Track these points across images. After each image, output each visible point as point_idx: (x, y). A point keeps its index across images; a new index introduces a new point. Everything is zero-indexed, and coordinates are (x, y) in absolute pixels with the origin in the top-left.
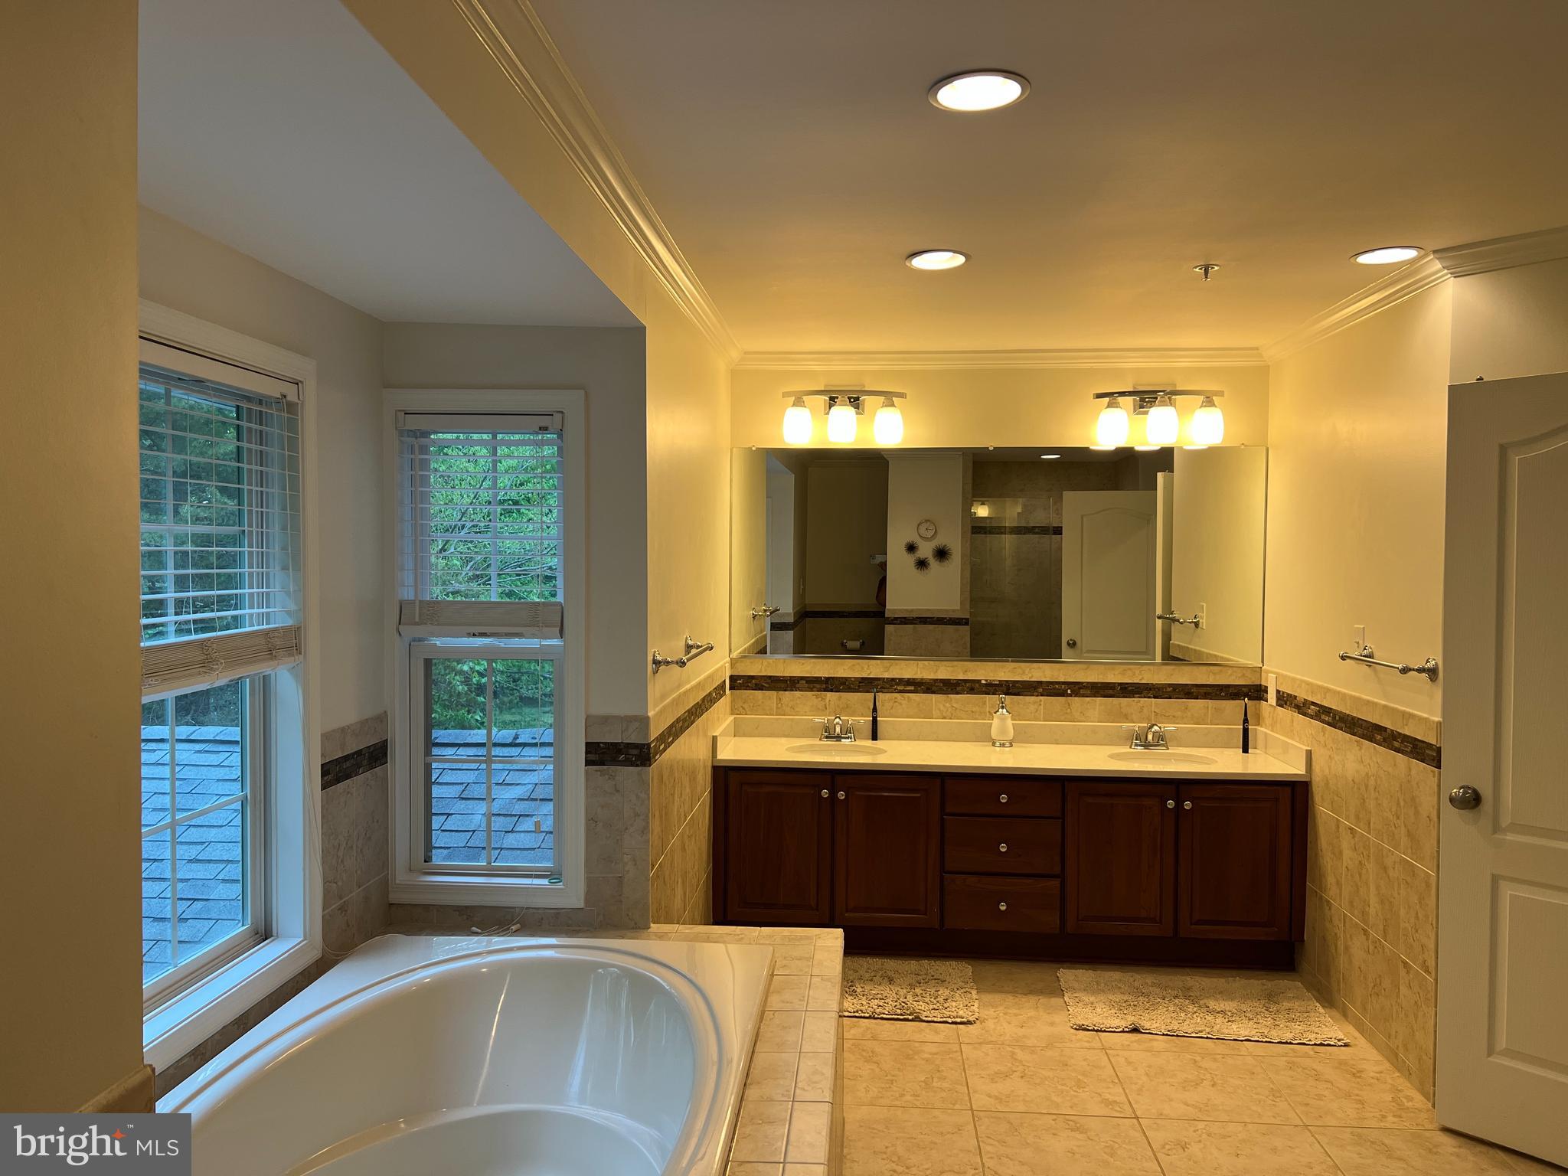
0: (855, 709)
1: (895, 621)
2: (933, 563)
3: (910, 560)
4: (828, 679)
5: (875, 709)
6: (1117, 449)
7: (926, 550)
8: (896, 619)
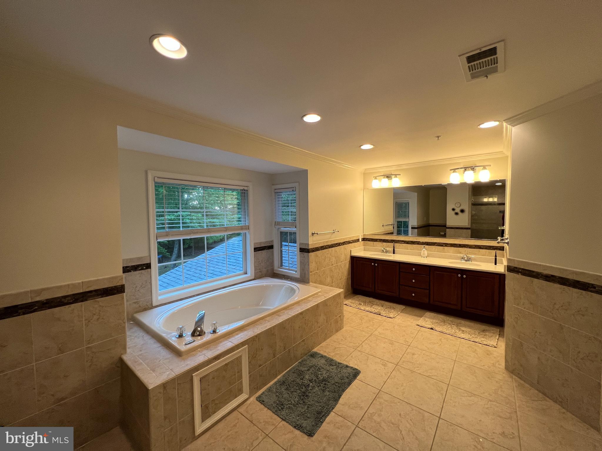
0: (389, 247)
1: (449, 228)
2: (460, 213)
3: (453, 213)
4: (384, 239)
5: (394, 247)
6: (460, 183)
7: (458, 210)
8: (449, 227)
